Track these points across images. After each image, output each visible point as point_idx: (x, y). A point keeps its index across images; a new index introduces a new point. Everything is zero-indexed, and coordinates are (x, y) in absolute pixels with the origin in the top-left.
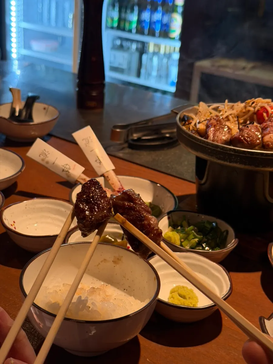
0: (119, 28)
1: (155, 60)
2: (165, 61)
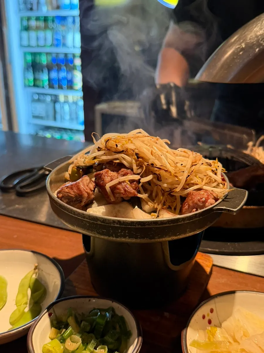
0: (35, 85)
1: (67, 108)
2: (74, 107)
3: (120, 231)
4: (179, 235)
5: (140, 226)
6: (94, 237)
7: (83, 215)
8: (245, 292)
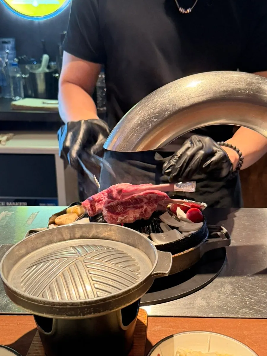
3: (86, 309)
4: (131, 301)
5: (102, 302)
6: (57, 320)
7: (53, 303)
8: (180, 334)
